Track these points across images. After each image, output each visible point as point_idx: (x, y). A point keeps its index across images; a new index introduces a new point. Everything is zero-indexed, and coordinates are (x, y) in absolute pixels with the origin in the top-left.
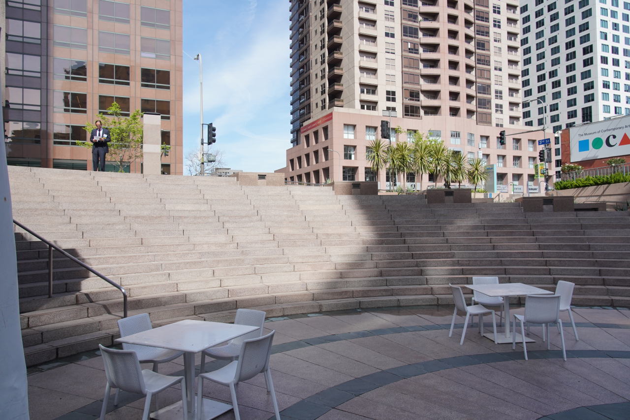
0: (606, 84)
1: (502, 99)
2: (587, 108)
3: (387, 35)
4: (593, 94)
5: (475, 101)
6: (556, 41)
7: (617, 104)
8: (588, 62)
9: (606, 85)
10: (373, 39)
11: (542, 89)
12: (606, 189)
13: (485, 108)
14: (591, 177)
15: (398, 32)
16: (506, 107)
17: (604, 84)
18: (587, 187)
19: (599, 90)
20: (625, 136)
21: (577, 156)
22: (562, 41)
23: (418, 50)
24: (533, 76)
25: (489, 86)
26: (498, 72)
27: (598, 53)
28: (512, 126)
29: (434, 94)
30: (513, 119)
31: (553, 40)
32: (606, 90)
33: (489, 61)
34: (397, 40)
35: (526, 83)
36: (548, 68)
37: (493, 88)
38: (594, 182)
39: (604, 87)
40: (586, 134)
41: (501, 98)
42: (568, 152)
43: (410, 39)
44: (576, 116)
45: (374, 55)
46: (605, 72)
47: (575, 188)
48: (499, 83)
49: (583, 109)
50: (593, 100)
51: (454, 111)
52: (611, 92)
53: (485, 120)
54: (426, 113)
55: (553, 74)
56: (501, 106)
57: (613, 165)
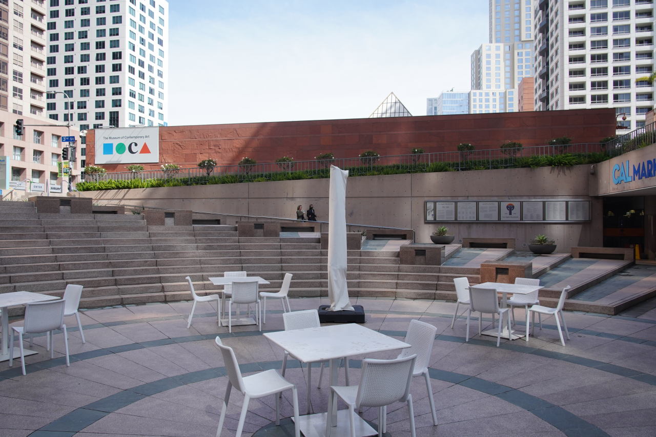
0: (133, 93)
1: (22, 83)
2: (114, 112)
4: (120, 100)
6: (86, 37)
7: (141, 115)
8: (117, 68)
9: (132, 95)
11: (69, 82)
12: (126, 193)
14: (113, 181)
16: (27, 93)
17: (130, 93)
18: (109, 191)
19: (125, 97)
20: (145, 146)
21: (101, 158)
22: (92, 39)
24: (60, 66)
25: (5, 64)
26: (17, 51)
27: (126, 62)
28: (33, 116)
30: (35, 108)
31: (83, 35)
32: (132, 99)
33: (7, 35)
35: (52, 72)
36: (77, 63)
37: (11, 68)
38: (116, 186)
39: (130, 96)
40: (110, 138)
41: (21, 81)
42: (93, 154)
44: (103, 119)
46: (132, 81)
47: (98, 190)
48: (19, 64)
49: (111, 113)
50: (120, 106)
52: (136, 101)
55: (82, 70)
56: (21, 91)
57: (134, 171)
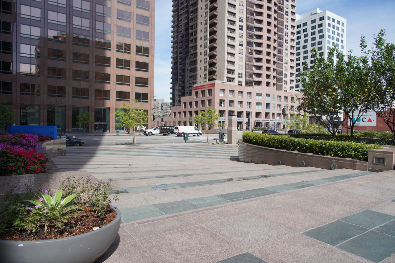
1: (287, 78)
3: (240, 45)
5: (276, 79)
6: (306, 48)
10: (233, 46)
13: (280, 82)
15: (244, 44)
16: (289, 82)
22: (309, 48)
23: (253, 53)
25: (282, 72)
26: (286, 65)
28: (290, 91)
29: (259, 75)
30: (291, 88)
33: (283, 59)
34: (244, 48)
36: (302, 61)
37: (284, 72)
43: (250, 47)
45: (233, 55)
48: (286, 70)
51: (268, 84)
53: (279, 88)
54: (255, 84)
56: (287, 81)
